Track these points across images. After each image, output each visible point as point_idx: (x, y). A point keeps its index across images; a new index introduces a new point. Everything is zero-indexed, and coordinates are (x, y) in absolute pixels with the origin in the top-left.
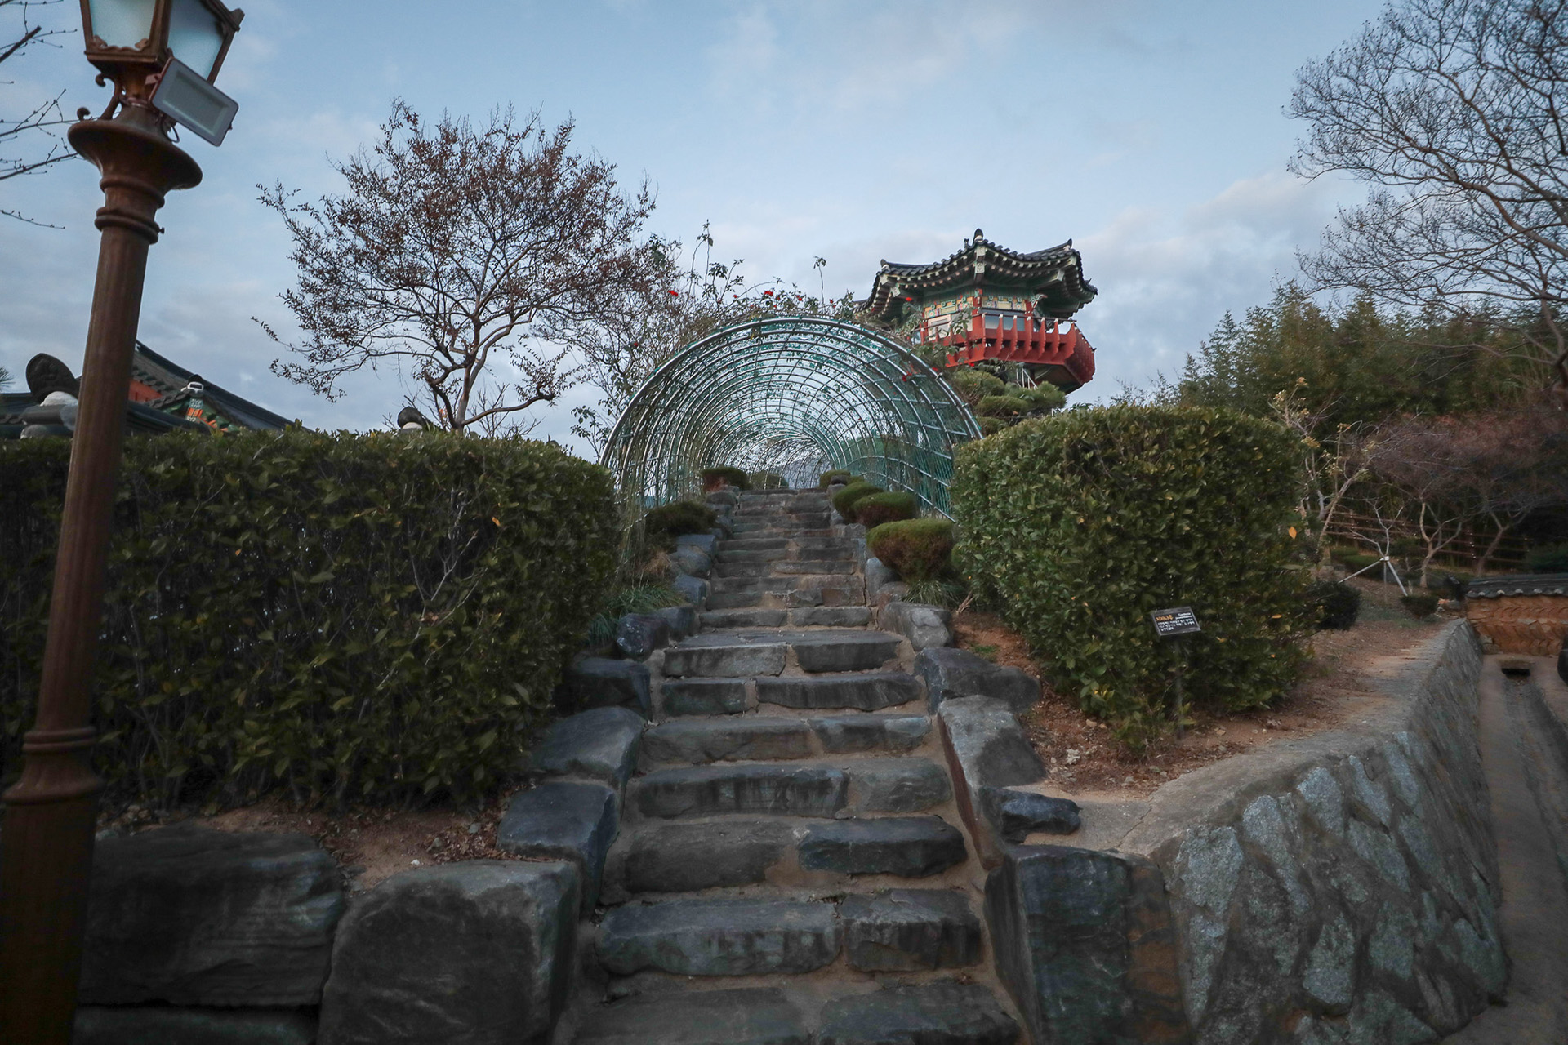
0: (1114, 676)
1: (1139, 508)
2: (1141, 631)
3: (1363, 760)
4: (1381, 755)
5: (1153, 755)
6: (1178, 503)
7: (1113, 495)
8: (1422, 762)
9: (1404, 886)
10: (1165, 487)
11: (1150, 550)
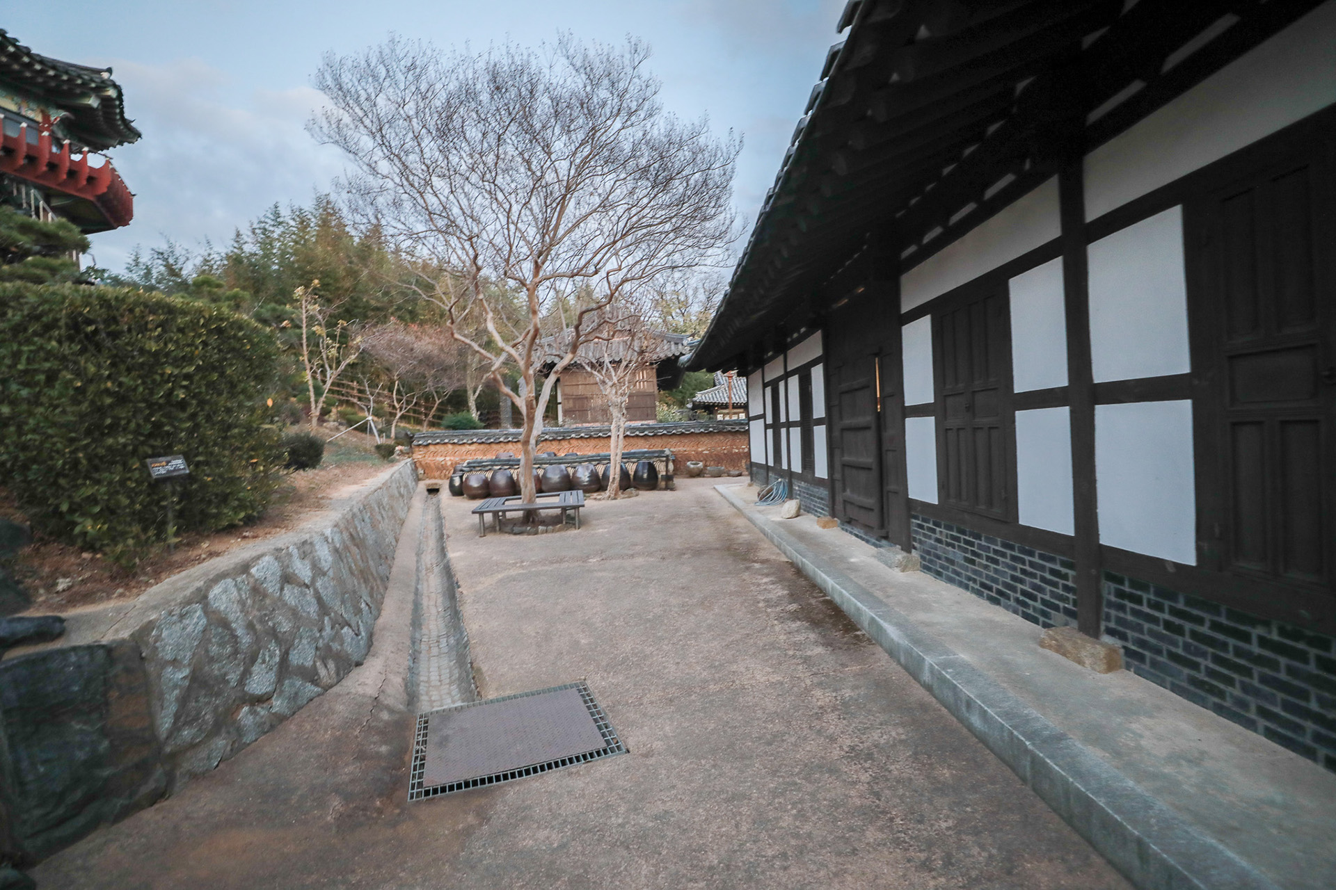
0: (110, 512)
1: (140, 377)
2: (137, 475)
3: (298, 549)
4: (311, 543)
5: (143, 569)
6: (176, 376)
7: (113, 365)
8: (338, 546)
9: (314, 616)
10: (165, 363)
11: (147, 412)
